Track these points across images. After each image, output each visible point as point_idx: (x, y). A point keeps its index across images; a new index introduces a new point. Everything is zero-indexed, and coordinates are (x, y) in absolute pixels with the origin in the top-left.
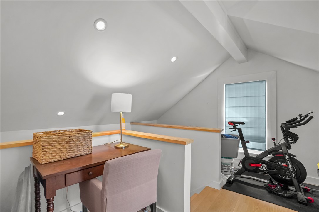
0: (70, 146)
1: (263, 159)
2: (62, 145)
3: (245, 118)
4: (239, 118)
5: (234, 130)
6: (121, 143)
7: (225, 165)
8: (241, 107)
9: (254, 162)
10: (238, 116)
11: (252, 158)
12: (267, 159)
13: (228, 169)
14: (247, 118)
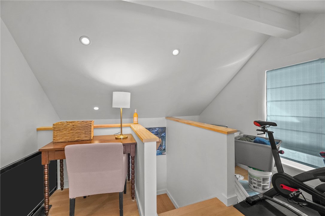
0: (73, 132)
1: (305, 183)
2: (68, 131)
3: (294, 116)
4: (286, 116)
5: (263, 133)
6: (121, 135)
7: (254, 179)
8: (294, 100)
9: (289, 184)
10: (284, 114)
11: (287, 177)
12: (314, 184)
13: (260, 185)
14: (297, 117)
